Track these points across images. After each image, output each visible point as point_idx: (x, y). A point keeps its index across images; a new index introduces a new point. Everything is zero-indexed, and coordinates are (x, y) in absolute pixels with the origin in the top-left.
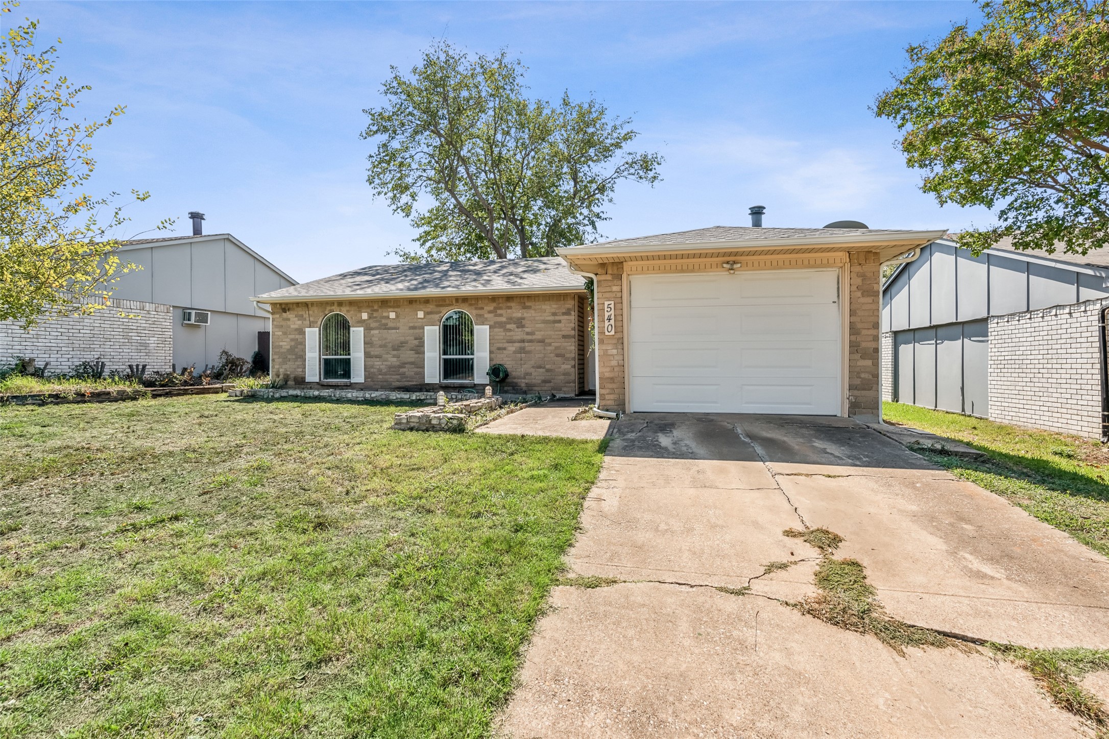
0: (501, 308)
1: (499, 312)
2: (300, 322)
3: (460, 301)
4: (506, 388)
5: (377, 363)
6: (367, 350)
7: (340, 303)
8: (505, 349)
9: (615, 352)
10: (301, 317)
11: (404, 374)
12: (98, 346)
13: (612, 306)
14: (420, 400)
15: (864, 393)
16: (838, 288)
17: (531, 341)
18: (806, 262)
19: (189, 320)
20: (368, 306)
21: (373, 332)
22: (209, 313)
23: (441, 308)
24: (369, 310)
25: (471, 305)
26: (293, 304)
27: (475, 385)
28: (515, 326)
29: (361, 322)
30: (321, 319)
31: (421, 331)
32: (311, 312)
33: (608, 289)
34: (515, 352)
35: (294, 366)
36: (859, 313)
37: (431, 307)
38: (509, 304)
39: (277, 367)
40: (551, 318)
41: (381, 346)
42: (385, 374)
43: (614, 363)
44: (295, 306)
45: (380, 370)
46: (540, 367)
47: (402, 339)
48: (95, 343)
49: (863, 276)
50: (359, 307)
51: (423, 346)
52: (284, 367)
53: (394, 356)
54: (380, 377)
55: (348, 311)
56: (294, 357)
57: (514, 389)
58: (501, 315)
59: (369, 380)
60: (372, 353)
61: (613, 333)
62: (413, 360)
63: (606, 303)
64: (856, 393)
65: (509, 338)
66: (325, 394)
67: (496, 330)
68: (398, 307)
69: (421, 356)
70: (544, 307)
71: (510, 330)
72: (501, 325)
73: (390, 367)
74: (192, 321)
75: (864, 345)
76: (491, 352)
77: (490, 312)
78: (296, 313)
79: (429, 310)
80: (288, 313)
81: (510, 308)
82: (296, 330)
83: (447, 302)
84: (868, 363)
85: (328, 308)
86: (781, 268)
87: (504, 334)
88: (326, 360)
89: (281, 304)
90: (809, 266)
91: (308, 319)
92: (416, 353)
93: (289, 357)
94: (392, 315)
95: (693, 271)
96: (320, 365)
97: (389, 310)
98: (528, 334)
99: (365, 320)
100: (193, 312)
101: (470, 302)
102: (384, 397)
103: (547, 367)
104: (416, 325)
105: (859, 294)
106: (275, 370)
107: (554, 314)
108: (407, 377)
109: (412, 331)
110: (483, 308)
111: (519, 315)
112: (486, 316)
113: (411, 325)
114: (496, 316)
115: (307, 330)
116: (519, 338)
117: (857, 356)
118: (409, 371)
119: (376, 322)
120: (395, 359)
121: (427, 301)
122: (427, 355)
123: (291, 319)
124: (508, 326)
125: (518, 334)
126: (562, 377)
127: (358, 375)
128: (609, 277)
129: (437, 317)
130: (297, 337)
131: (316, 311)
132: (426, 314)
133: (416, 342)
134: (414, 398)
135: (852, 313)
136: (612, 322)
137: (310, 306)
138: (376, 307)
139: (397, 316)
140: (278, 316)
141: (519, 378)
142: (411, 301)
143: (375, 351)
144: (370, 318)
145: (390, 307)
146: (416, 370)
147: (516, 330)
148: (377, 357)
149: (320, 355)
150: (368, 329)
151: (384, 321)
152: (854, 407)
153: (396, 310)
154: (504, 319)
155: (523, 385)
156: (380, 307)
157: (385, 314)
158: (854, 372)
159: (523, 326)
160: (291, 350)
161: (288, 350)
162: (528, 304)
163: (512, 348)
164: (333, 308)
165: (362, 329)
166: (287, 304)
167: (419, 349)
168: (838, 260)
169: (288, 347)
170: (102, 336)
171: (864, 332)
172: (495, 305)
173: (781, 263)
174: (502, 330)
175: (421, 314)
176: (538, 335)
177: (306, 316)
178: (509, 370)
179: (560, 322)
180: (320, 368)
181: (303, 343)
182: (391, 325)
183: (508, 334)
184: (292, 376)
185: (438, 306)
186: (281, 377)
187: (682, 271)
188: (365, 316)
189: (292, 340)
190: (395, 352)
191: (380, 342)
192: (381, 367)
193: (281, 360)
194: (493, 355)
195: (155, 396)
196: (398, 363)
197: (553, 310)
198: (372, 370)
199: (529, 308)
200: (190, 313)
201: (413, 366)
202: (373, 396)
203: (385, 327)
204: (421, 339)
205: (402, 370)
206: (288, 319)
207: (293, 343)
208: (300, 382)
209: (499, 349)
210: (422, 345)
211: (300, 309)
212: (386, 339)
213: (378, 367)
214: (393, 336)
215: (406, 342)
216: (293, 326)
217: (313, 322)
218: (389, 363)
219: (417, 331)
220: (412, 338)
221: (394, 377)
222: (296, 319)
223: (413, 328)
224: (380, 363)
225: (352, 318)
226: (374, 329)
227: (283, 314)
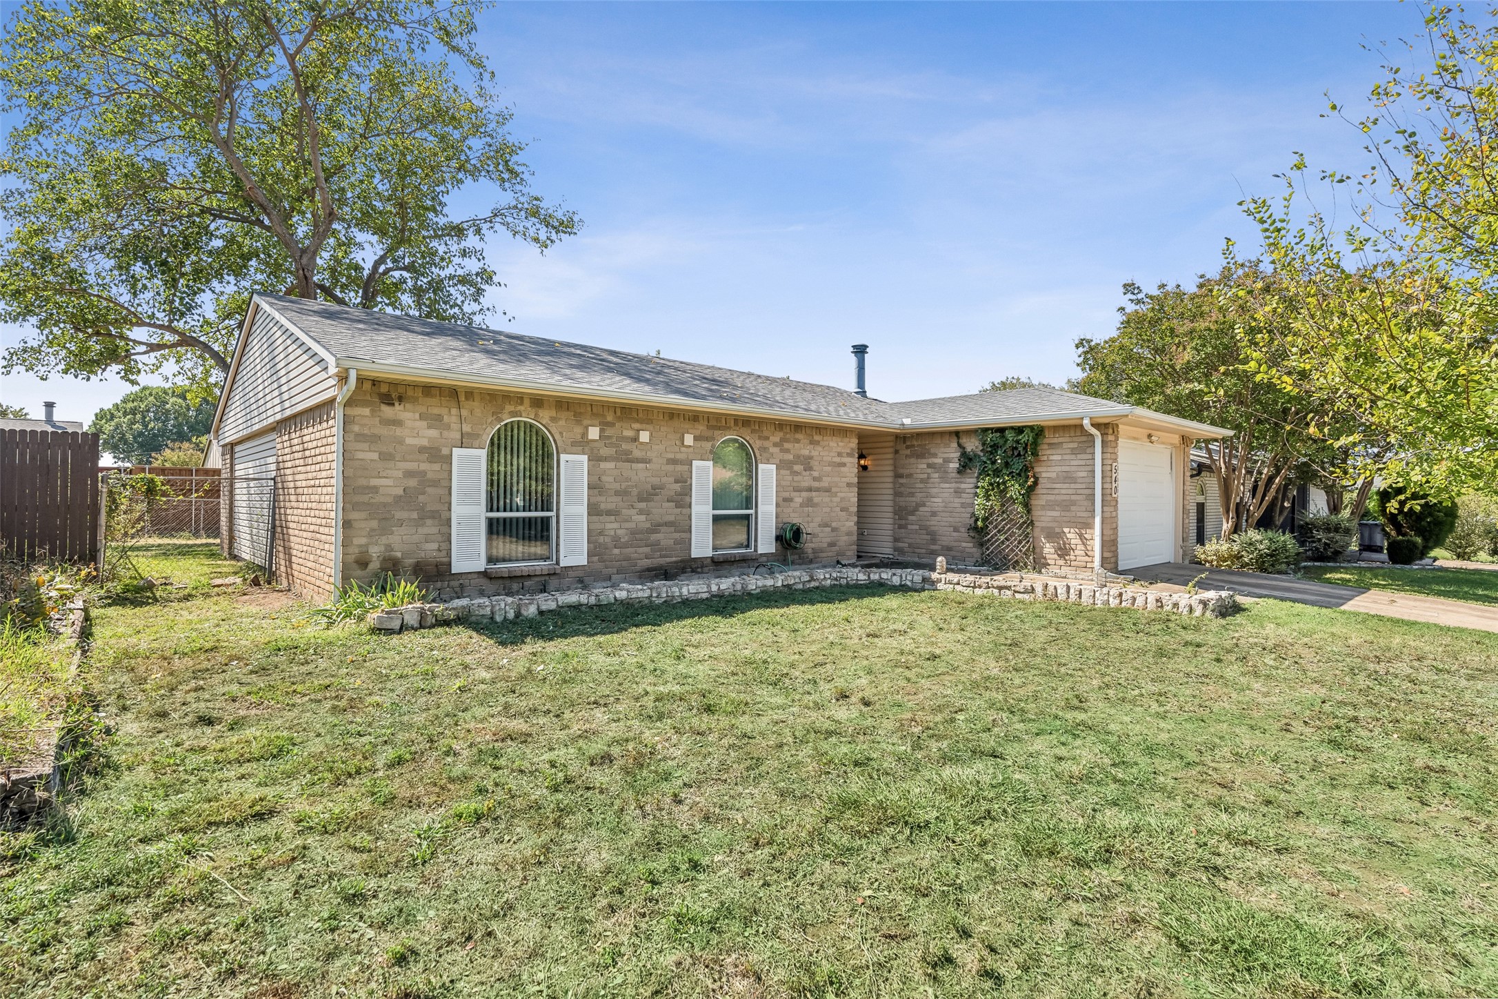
0: (787, 441)
1: (786, 445)
2: (433, 433)
3: (739, 424)
5: (611, 526)
6: (592, 500)
7: (538, 402)
8: (790, 500)
10: (435, 421)
11: (657, 543)
17: (818, 490)
20: (594, 415)
21: (603, 465)
23: (717, 433)
25: (753, 431)
26: (415, 386)
27: (759, 554)
28: (802, 467)
29: (582, 444)
31: (686, 468)
32: (464, 413)
34: (802, 505)
37: (700, 428)
38: (795, 436)
40: (837, 460)
41: (617, 493)
42: (625, 546)
44: (419, 393)
45: (616, 539)
46: (826, 525)
47: (656, 481)
50: (577, 415)
51: (689, 494)
52: (384, 540)
53: (641, 512)
54: (616, 551)
55: (553, 419)
56: (415, 515)
58: (788, 451)
59: (595, 559)
60: (603, 506)
62: (672, 518)
65: (796, 485)
67: (781, 472)
69: (685, 511)
70: (832, 444)
71: (797, 473)
72: (787, 465)
73: (633, 532)
76: (778, 505)
77: (775, 445)
78: (423, 409)
79: (699, 433)
80: (397, 406)
81: (798, 441)
82: (422, 450)
83: (722, 423)
85: (509, 408)
87: (790, 478)
89: (377, 383)
91: (455, 426)
92: (677, 507)
93: (397, 515)
94: (644, 437)
96: (484, 533)
97: (637, 426)
98: (815, 479)
99: (590, 442)
101: (751, 427)
103: (834, 525)
104: (679, 456)
106: (352, 550)
107: (840, 455)
108: (661, 550)
109: (670, 468)
110: (767, 438)
111: (806, 453)
112: (770, 450)
113: (671, 456)
114: (782, 451)
115: (455, 452)
116: (805, 485)
118: (665, 538)
119: (612, 445)
120: (643, 518)
121: (695, 417)
122: (695, 509)
123: (409, 423)
124: (794, 468)
125: (806, 481)
126: (846, 538)
127: (574, 553)
129: (709, 446)
130: (424, 466)
131: (478, 412)
132: (696, 439)
133: (677, 487)
137: (462, 398)
138: (610, 418)
139: (651, 439)
140: (365, 411)
143: (607, 503)
144: (602, 437)
146: (677, 535)
147: (804, 473)
148: (609, 513)
149: (488, 510)
150: (595, 459)
151: (625, 446)
153: (649, 427)
154: (791, 457)
155: (810, 551)
156: (620, 419)
159: (811, 469)
160: (407, 499)
161: (398, 499)
162: (817, 438)
163: (798, 499)
165: (585, 458)
166: (394, 384)
167: (682, 499)
168: (1177, 441)
169: (400, 491)
172: (781, 434)
174: (788, 472)
175: (689, 439)
176: (825, 483)
177: (451, 419)
179: (844, 465)
180: (484, 540)
181: (444, 483)
182: (637, 453)
183: (796, 478)
184: (409, 562)
185: (709, 427)
186: (372, 566)
188: (594, 433)
189: (409, 474)
190: (643, 505)
191: (617, 486)
192: (619, 532)
194: (778, 510)
196: (648, 525)
197: (839, 450)
198: (601, 539)
199: (818, 443)
201: (672, 529)
203: (630, 458)
204: (686, 481)
205: (654, 537)
206: (397, 423)
207: (412, 483)
208: (439, 574)
209: (785, 500)
210: (687, 491)
211: (430, 401)
212: (628, 479)
213: (612, 533)
214: (640, 475)
215: (662, 487)
216: (409, 441)
217: (468, 434)
218: (632, 525)
219: (679, 468)
220: (672, 480)
221: (641, 550)
222: (424, 423)
223: (673, 462)
224: (615, 525)
225: (561, 433)
226: (606, 459)
227: (384, 408)
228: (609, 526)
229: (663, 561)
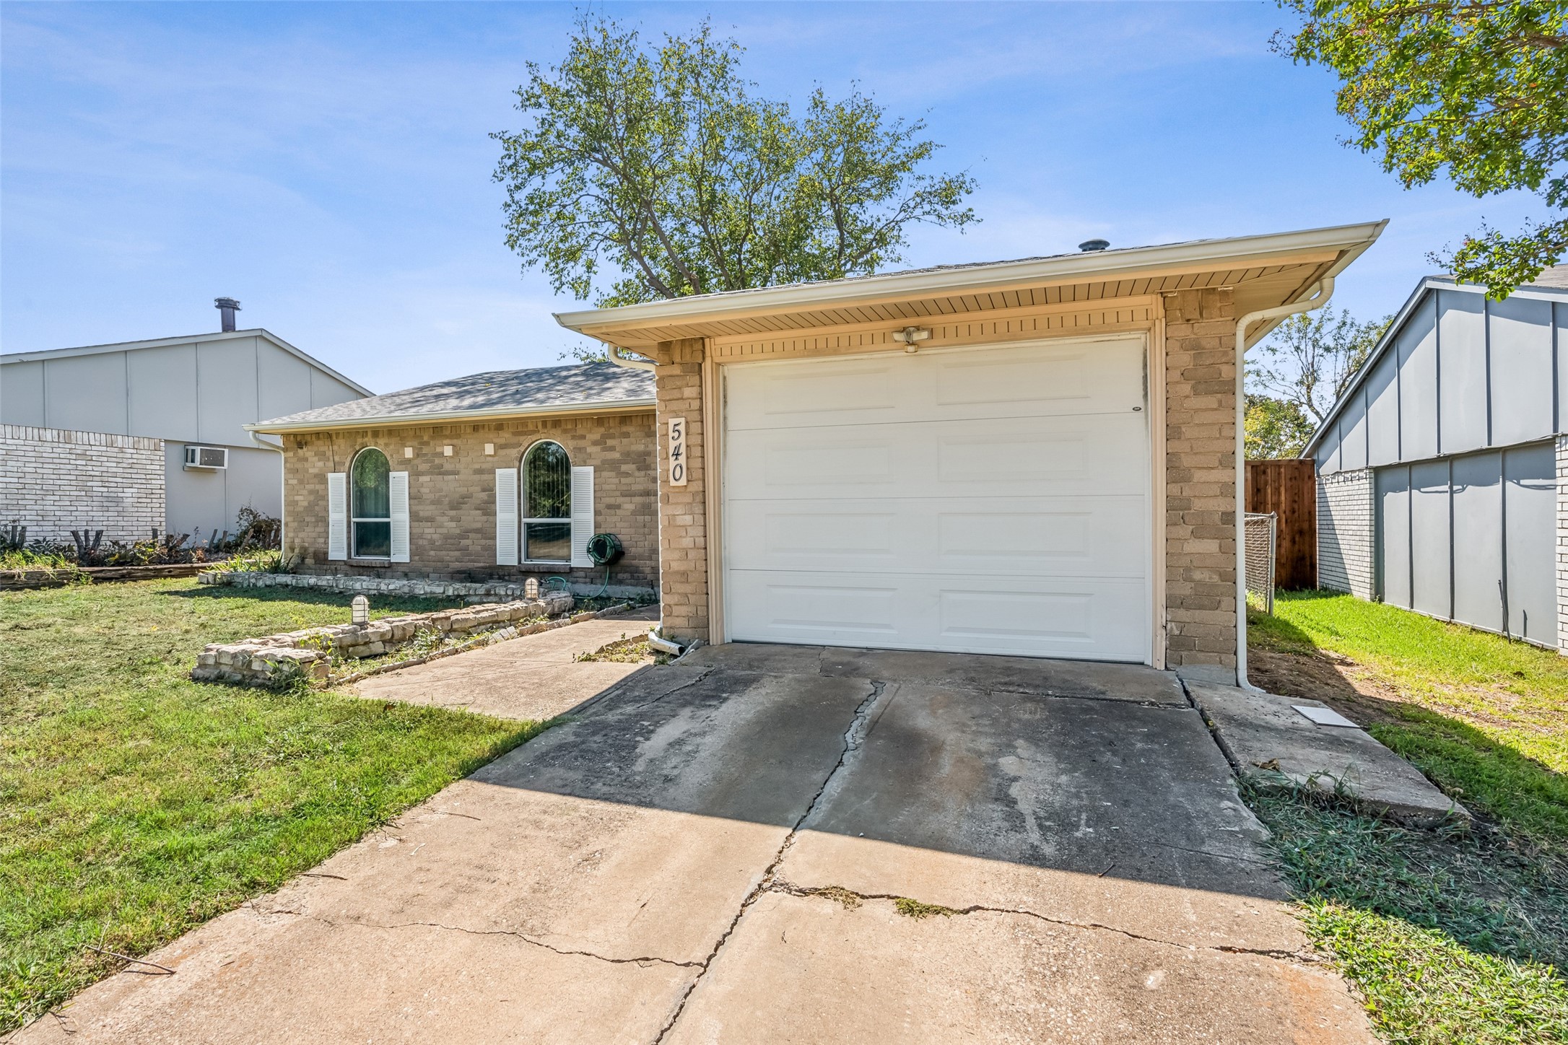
0: (612, 437)
1: (610, 442)
2: (321, 464)
3: (549, 425)
4: (620, 576)
5: (429, 531)
6: (414, 508)
7: (376, 432)
8: (619, 507)
9: (688, 519)
10: (321, 454)
11: (466, 549)
12: (33, 502)
13: (682, 428)
14: (459, 596)
15: (1198, 615)
16: (1145, 377)
18: (1069, 322)
19: (193, 461)
20: (415, 436)
21: (422, 479)
22: (226, 451)
23: (522, 438)
24: (415, 443)
25: (565, 431)
26: (311, 434)
27: (571, 569)
28: (634, 467)
29: (405, 463)
30: (349, 459)
31: (491, 476)
32: (335, 448)
33: (676, 394)
34: (634, 513)
35: (314, 535)
36: (1188, 432)
37: (505, 436)
38: (625, 429)
39: (291, 535)
41: (433, 503)
42: (439, 549)
43: (687, 542)
44: (314, 437)
45: (432, 542)
47: (463, 490)
48: (27, 497)
49: (1195, 347)
50: (402, 439)
51: (494, 502)
52: (301, 535)
53: (452, 519)
54: (432, 553)
55: (386, 445)
56: (313, 519)
57: (632, 577)
58: (612, 449)
59: (417, 558)
60: (421, 514)
61: (683, 482)
62: (479, 525)
63: (672, 422)
64: (1183, 614)
65: (625, 488)
66: (324, 583)
67: (605, 474)
68: (458, 436)
69: (491, 518)
71: (627, 474)
72: (614, 466)
73: (446, 537)
74: (197, 464)
75: (1198, 505)
76: (597, 513)
77: (595, 443)
78: (315, 449)
79: (502, 441)
80: (305, 449)
81: (627, 435)
82: (316, 476)
83: (531, 427)
84: (1211, 546)
85: (360, 441)
86: (1014, 339)
87: (617, 481)
88: (358, 524)
89: (295, 435)
90: (1077, 331)
91: (331, 458)
92: (484, 514)
93: (307, 519)
94: (447, 451)
95: (836, 352)
96: (349, 532)
97: (445, 442)
99: (409, 460)
100: (198, 449)
101: (563, 426)
102: (406, 590)
104: (484, 466)
105: (1186, 388)
106: (288, 540)
108: (470, 555)
109: (477, 477)
110: (583, 437)
111: (641, 448)
112: (589, 450)
113: (477, 466)
114: (605, 449)
115: (330, 476)
116: (640, 487)
117: (1184, 531)
118: (474, 544)
119: (427, 461)
120: (453, 524)
121: (499, 425)
122: (500, 517)
123: (310, 459)
124: (624, 468)
125: (639, 482)
127: (401, 552)
128: (676, 370)
129: (514, 453)
130: (318, 487)
131: (343, 448)
132: (499, 447)
133: (484, 496)
134: (450, 593)
135: (1173, 432)
136: (682, 460)
137: (334, 438)
138: (426, 438)
139: (456, 452)
140: (291, 454)
141: (641, 557)
142: (477, 427)
143: (426, 511)
144: (418, 455)
145: (447, 437)
146: (483, 542)
147: (637, 474)
148: (427, 520)
149: (349, 517)
150: (415, 474)
151: (437, 461)
152: (1179, 647)
153: (455, 441)
154: (616, 455)
155: (647, 570)
156: (433, 438)
157: (438, 449)
158: (1177, 567)
159: (647, 468)
160: (310, 509)
161: (305, 508)
163: (629, 505)
164: (366, 439)
165: (406, 474)
166: (303, 435)
167: (488, 508)
168: (1140, 315)
169: (306, 504)
170: (39, 487)
171: (1199, 476)
172: (602, 430)
173: (1015, 327)
174: (613, 474)
175: (489, 449)
177: (329, 454)
178: (625, 544)
180: (349, 538)
181: (325, 498)
182: (447, 467)
183: (623, 480)
184: (311, 550)
185: (516, 434)
186: (297, 551)
187: (816, 352)
188: (409, 453)
189: (311, 492)
190: (453, 513)
191: (431, 496)
192: (435, 536)
193: (296, 524)
194: (600, 518)
195: (97, 581)
196: (458, 531)
198: (421, 542)
200: (193, 451)
201: (480, 536)
202: (391, 587)
203: (439, 471)
204: (490, 490)
205: (464, 542)
206: (306, 460)
207: (312, 498)
208: (322, 561)
209: (609, 507)
210: (492, 501)
211: (320, 442)
212: (441, 490)
213: (429, 537)
214: (451, 486)
215: (470, 496)
216: (311, 471)
217: (339, 463)
218: (445, 531)
219: (485, 477)
220: (478, 489)
221: (452, 553)
222: (316, 458)
223: (480, 472)
224: (432, 530)
225: (392, 456)
226: (422, 474)
227: (299, 451)
228: (427, 531)
229: (470, 565)
